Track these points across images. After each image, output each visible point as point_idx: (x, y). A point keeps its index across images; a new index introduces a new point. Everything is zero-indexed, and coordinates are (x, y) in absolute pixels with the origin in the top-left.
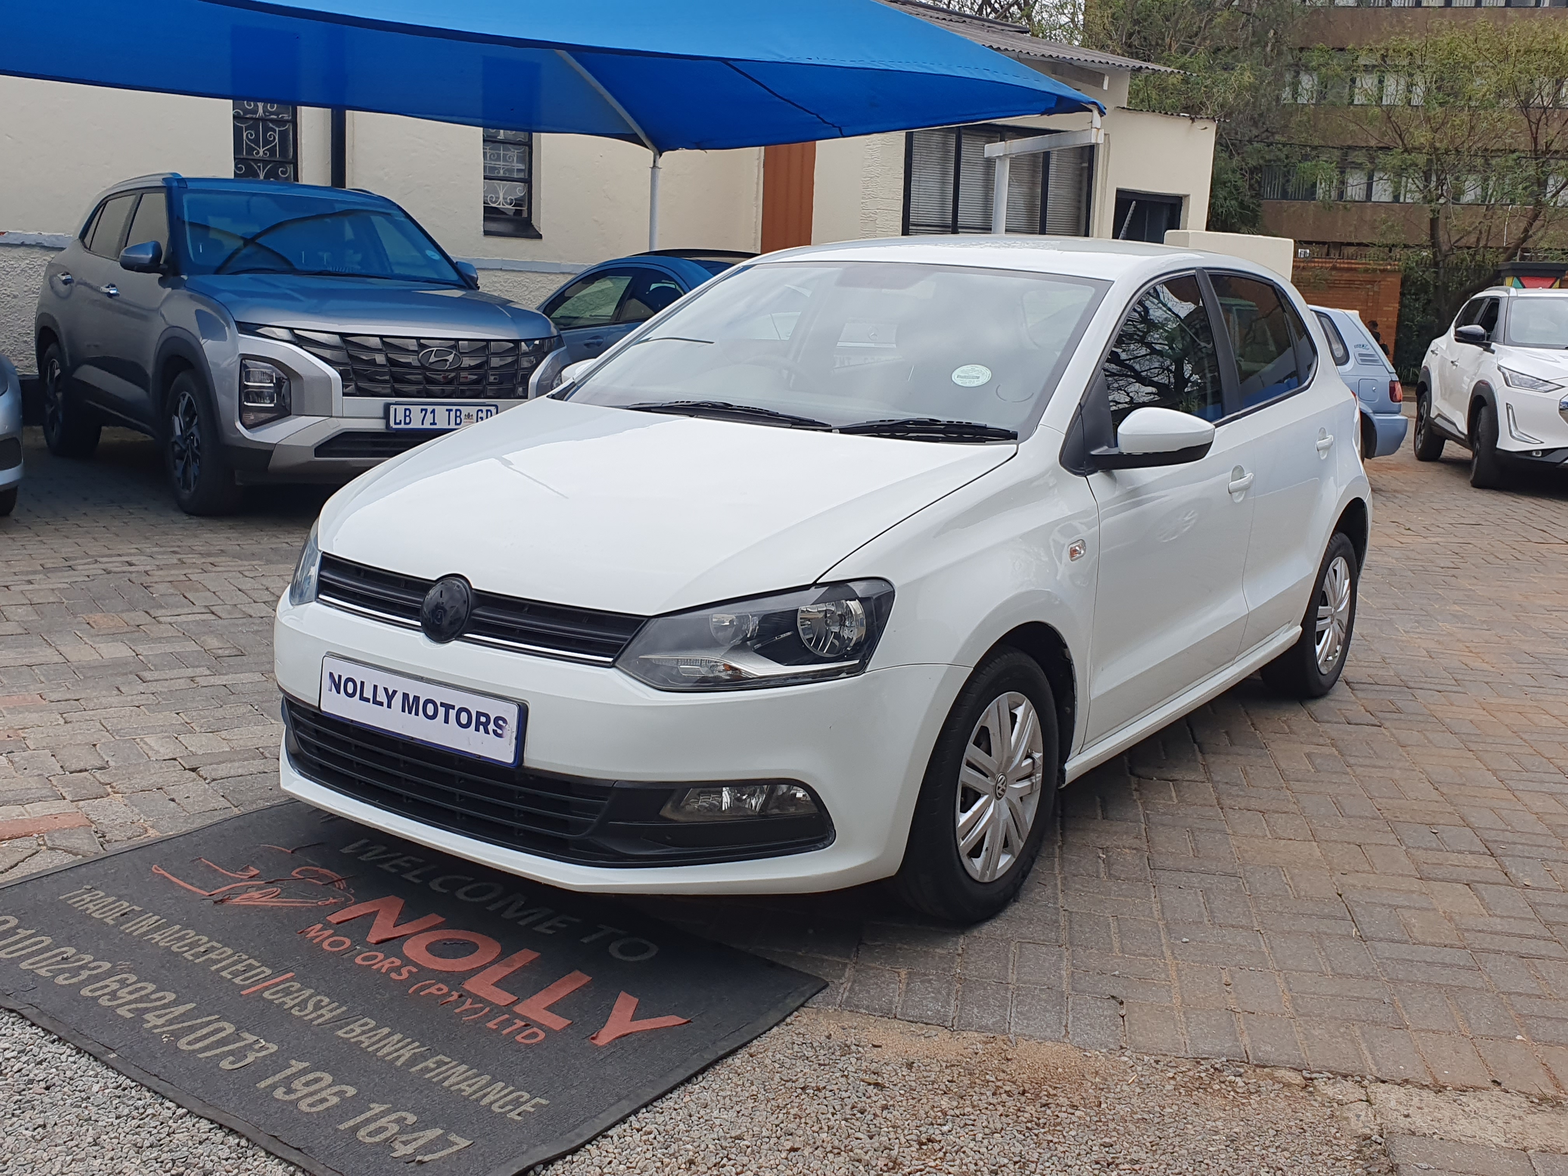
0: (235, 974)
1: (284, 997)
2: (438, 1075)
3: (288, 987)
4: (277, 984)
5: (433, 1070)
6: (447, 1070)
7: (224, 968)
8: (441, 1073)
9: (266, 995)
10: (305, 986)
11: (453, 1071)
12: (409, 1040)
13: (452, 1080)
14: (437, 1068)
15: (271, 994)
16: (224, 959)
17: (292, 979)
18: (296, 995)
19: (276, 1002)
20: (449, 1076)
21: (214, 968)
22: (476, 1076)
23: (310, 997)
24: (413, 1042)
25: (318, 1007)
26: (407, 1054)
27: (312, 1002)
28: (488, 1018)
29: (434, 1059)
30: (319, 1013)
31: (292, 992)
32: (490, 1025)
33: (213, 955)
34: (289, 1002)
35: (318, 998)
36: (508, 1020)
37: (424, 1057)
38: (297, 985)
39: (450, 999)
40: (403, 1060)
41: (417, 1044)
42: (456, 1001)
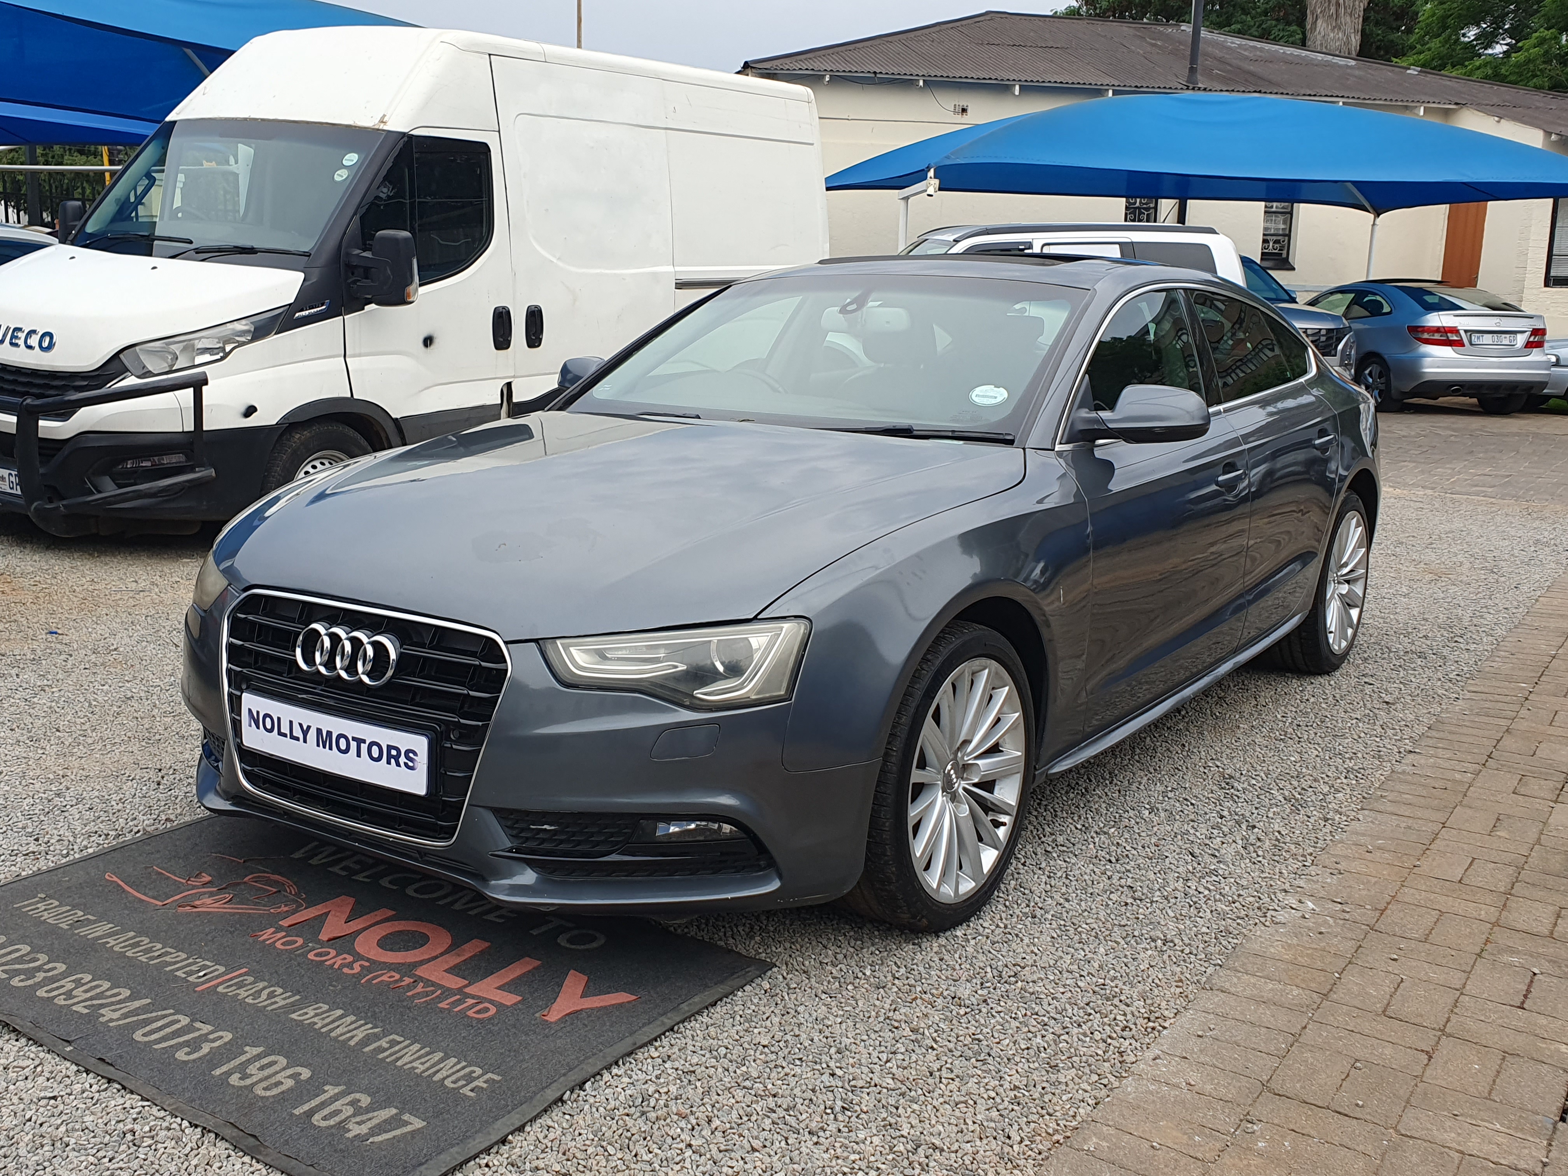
0: (190, 974)
1: (238, 989)
2: (391, 1054)
3: (241, 982)
4: (231, 979)
7: (178, 969)
8: (394, 1053)
9: (219, 989)
10: (259, 979)
11: (406, 1050)
12: (362, 1022)
13: (406, 1059)
15: (224, 989)
16: (178, 962)
17: (245, 974)
18: (249, 987)
19: (231, 994)
20: (403, 1056)
22: (428, 1054)
23: (264, 988)
24: (366, 1024)
25: (271, 995)
26: (360, 1034)
27: (266, 992)
28: (440, 999)
29: (387, 1039)
30: (273, 1000)
31: (246, 985)
32: (442, 1005)
33: (168, 959)
34: (242, 993)
35: (272, 989)
36: (459, 1000)
37: (377, 1037)
38: (250, 979)
39: (403, 984)
40: (356, 1039)
41: (370, 1026)
42: (408, 985)
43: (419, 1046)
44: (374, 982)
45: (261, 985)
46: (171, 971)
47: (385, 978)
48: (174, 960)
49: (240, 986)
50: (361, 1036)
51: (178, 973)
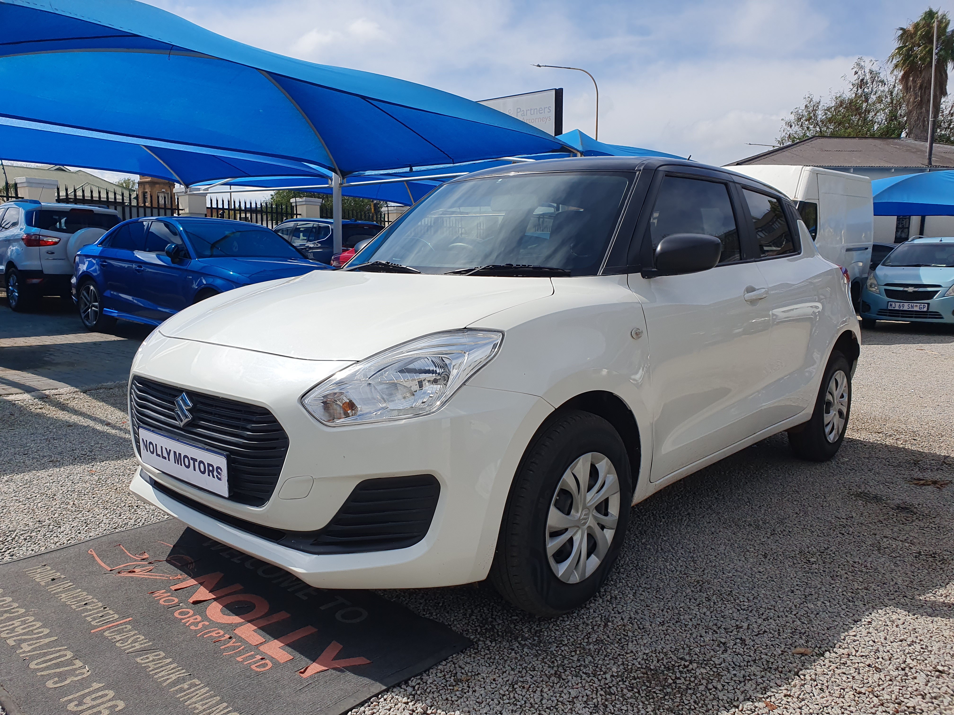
0: (94, 619)
1: (117, 635)
2: (185, 695)
3: (123, 629)
4: (117, 626)
5: (185, 691)
6: (193, 692)
7: (89, 615)
8: (188, 694)
9: (106, 634)
10: (134, 628)
11: (197, 692)
12: (180, 668)
13: (194, 700)
14: (188, 689)
15: (109, 633)
16: (94, 609)
17: (129, 623)
18: (125, 634)
19: (109, 638)
20: (192, 697)
21: (83, 615)
22: (211, 696)
23: (134, 635)
24: (182, 669)
25: (135, 641)
26: (174, 677)
27: (132, 639)
28: (240, 654)
29: (189, 682)
30: (133, 645)
31: (124, 632)
32: (239, 659)
33: (88, 607)
34: (118, 638)
35: (138, 636)
36: (252, 655)
37: (184, 680)
38: (129, 627)
39: (222, 639)
40: (168, 681)
41: (184, 671)
42: (225, 640)
43: (208, 689)
44: (205, 636)
45: (132, 633)
46: (86, 616)
47: (214, 634)
48: (91, 608)
49: (120, 632)
50: (174, 679)
51: (87, 618)
